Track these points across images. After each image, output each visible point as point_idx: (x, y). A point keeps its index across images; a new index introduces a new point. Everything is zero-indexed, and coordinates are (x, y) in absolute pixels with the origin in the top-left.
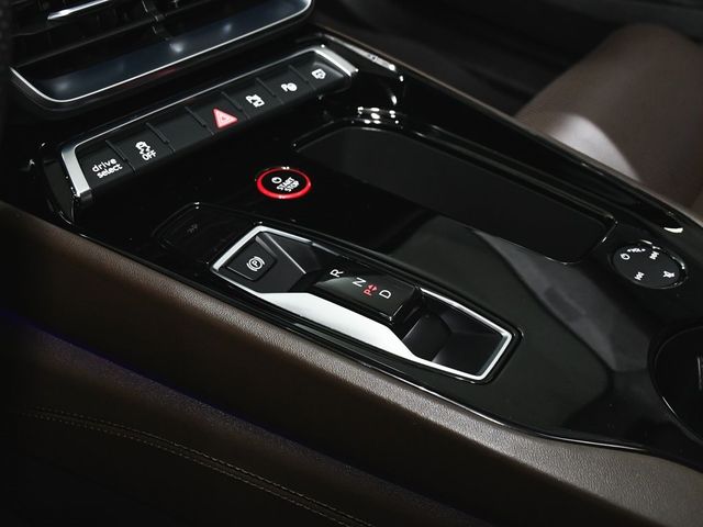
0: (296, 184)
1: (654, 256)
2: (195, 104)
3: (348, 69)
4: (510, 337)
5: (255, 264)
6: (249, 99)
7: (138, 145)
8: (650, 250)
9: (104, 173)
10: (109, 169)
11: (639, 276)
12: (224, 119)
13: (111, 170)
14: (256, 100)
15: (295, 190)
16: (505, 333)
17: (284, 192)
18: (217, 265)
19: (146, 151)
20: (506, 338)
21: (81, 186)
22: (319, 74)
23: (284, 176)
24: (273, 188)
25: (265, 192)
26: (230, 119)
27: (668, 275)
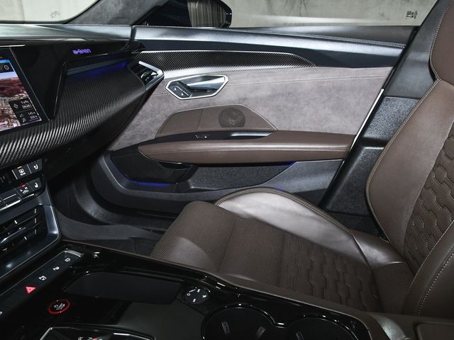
0: (64, 305)
1: (199, 291)
3: (79, 255)
6: (40, 278)
8: (197, 289)
11: (194, 300)
12: (30, 289)
14: (43, 278)
15: (64, 308)
17: (60, 310)
22: (68, 260)
23: (59, 304)
24: (54, 310)
25: (52, 313)
26: (32, 289)
27: (204, 296)
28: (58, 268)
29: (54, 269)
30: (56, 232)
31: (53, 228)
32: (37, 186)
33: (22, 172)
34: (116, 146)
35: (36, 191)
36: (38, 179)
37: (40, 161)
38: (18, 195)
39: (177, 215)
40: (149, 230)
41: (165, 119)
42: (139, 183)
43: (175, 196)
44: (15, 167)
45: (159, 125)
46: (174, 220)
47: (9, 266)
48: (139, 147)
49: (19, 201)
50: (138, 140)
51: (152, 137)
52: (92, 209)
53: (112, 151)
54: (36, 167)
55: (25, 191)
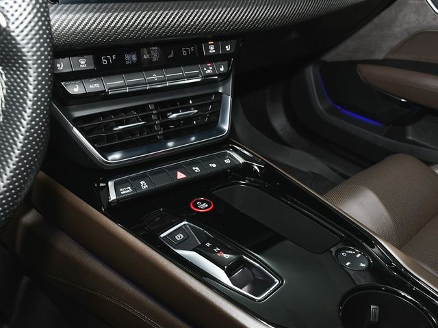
0: (207, 206)
1: (358, 255)
2: (170, 169)
3: (241, 160)
4: (278, 282)
5: (179, 237)
6: (194, 168)
7: (141, 183)
8: (357, 253)
9: (124, 192)
10: (127, 191)
11: (348, 264)
12: (180, 176)
13: (128, 191)
14: (197, 169)
15: (205, 208)
16: (276, 280)
17: (201, 209)
18: (162, 236)
19: (144, 185)
20: (276, 282)
21: (113, 197)
22: (227, 161)
23: (202, 202)
24: (196, 206)
25: (193, 208)
26: (183, 176)
27: (362, 265)
28: (214, 166)
29: (211, 165)
30: (226, 127)
31: (223, 121)
32: (222, 69)
33: (212, 49)
34: (330, 57)
35: (220, 75)
36: (226, 62)
37: (234, 42)
38: (200, 73)
39: (373, 163)
40: (335, 171)
41: (406, 36)
42: (344, 111)
43: (381, 140)
44: (206, 41)
45: (395, 43)
46: (367, 168)
47: (170, 144)
48: (359, 65)
49: (199, 80)
50: (360, 56)
51: (380, 56)
52: (279, 122)
53: (325, 62)
54: (228, 48)
55: (209, 71)
